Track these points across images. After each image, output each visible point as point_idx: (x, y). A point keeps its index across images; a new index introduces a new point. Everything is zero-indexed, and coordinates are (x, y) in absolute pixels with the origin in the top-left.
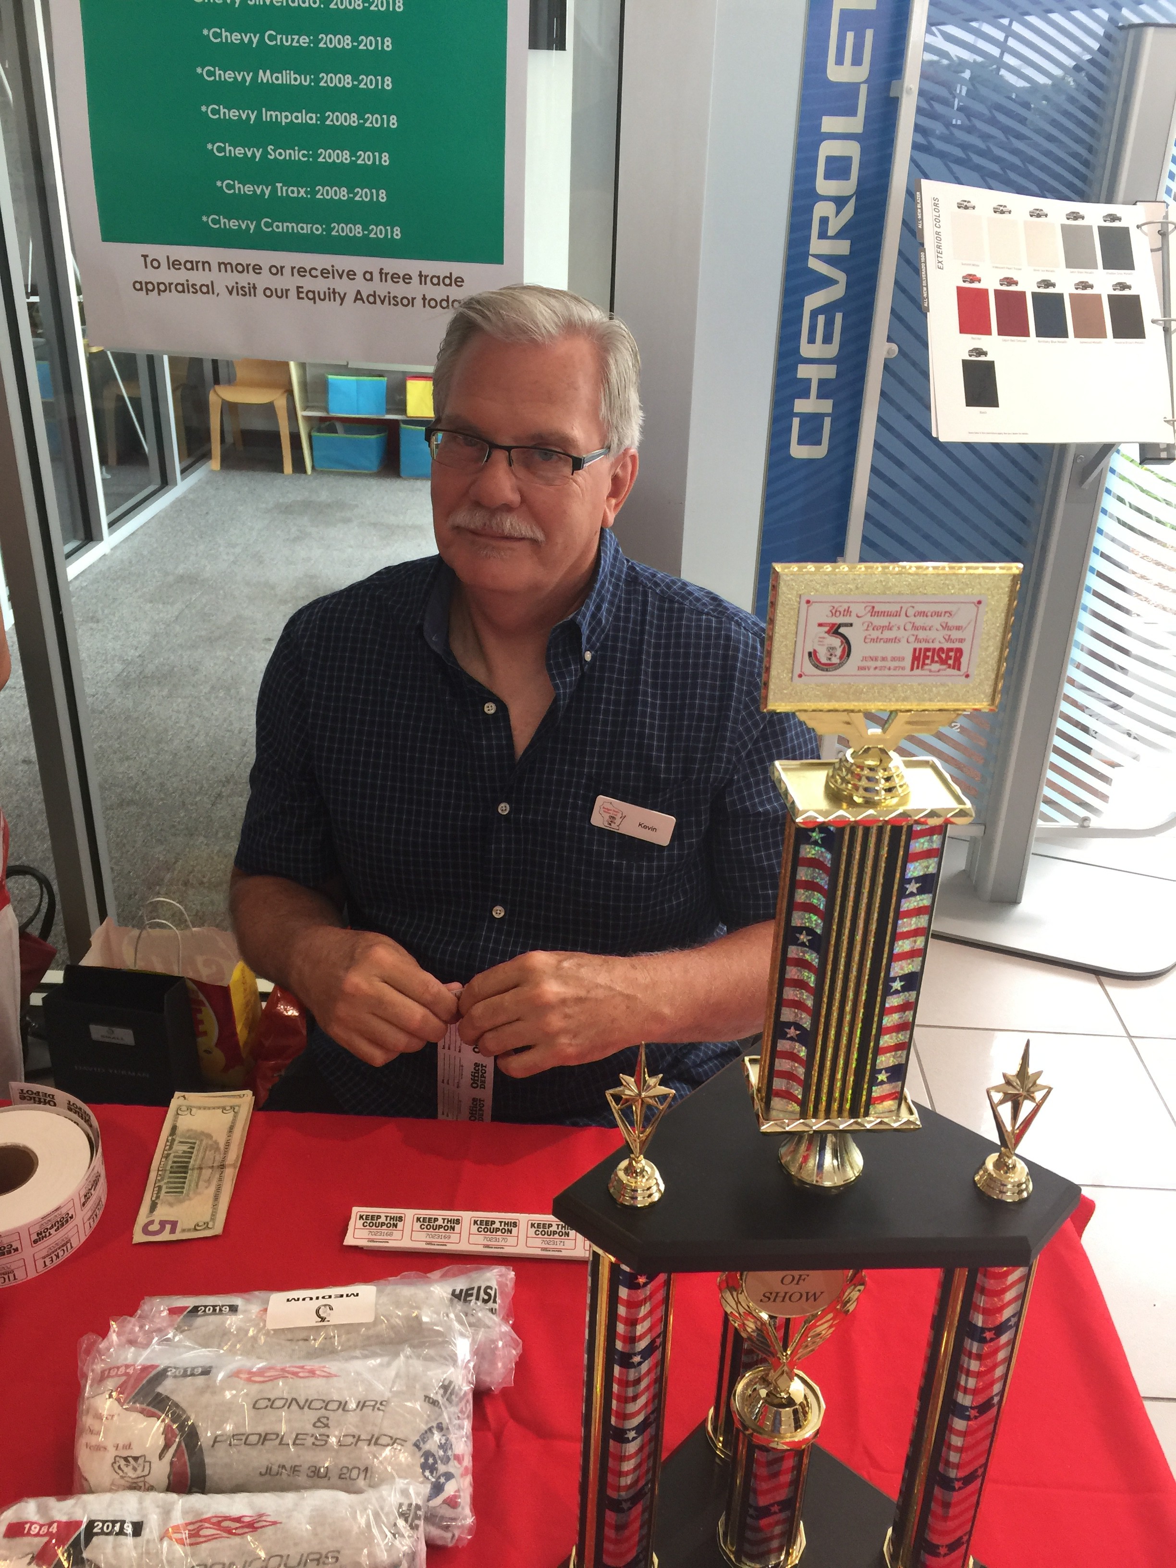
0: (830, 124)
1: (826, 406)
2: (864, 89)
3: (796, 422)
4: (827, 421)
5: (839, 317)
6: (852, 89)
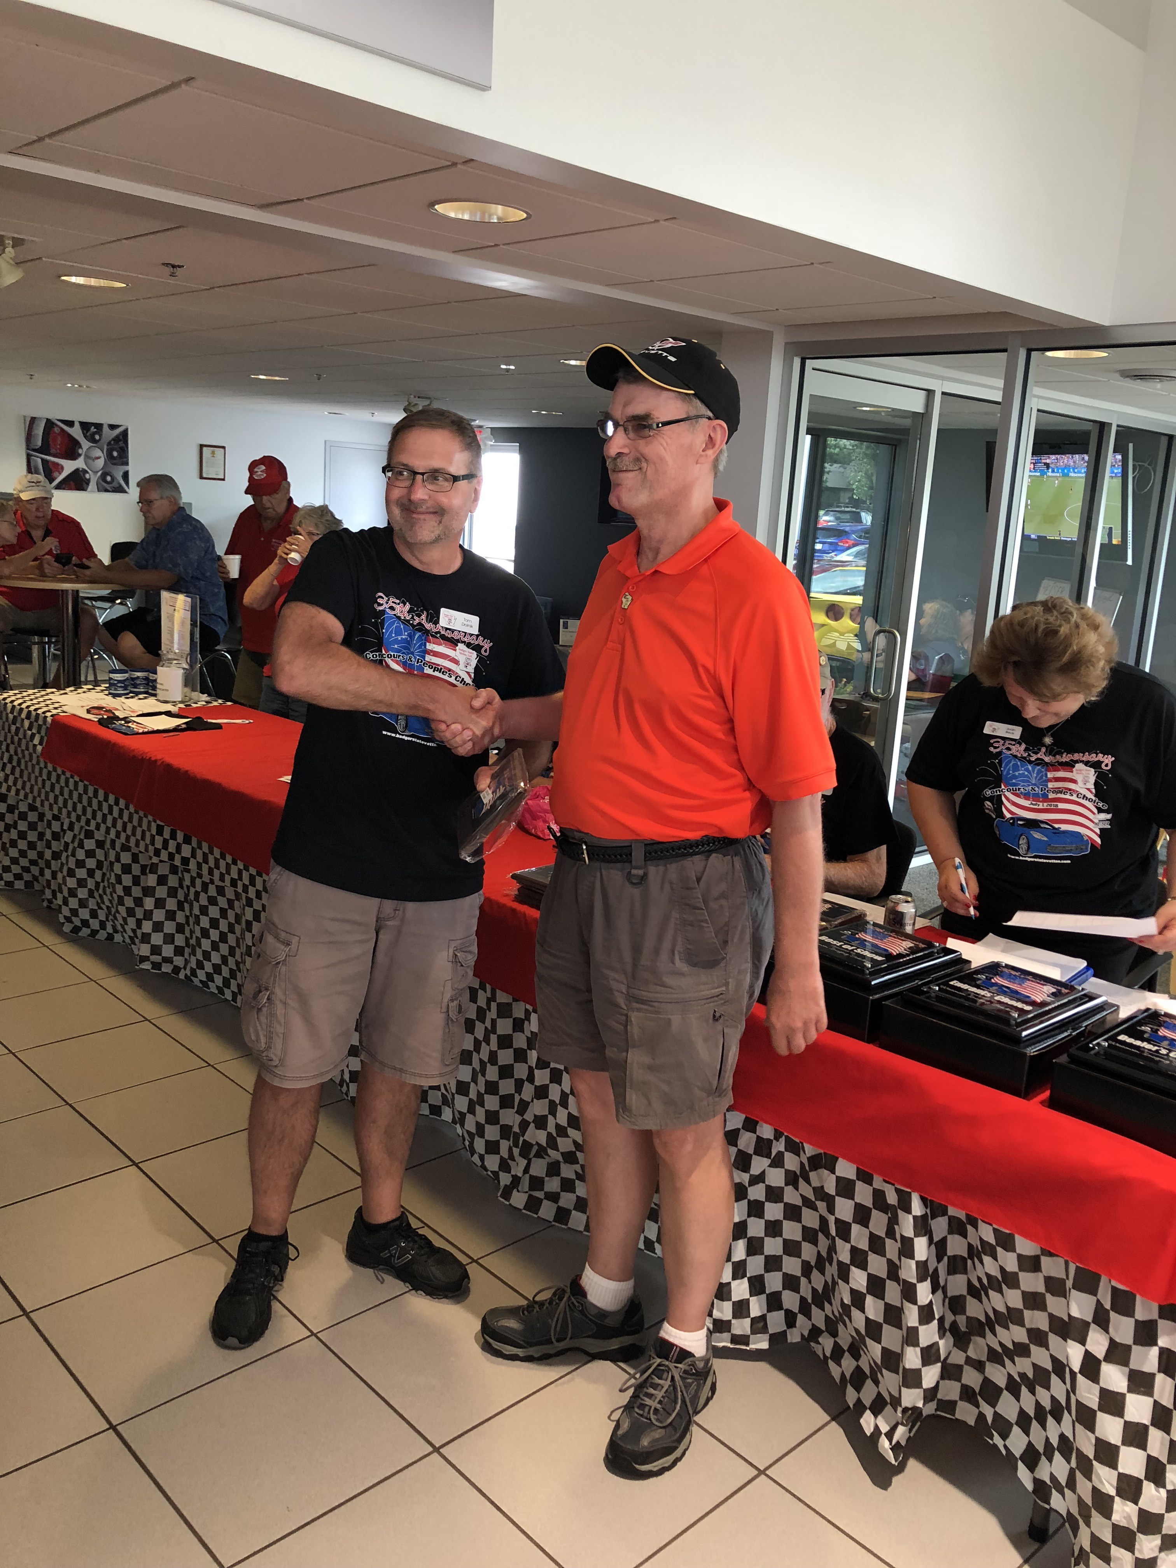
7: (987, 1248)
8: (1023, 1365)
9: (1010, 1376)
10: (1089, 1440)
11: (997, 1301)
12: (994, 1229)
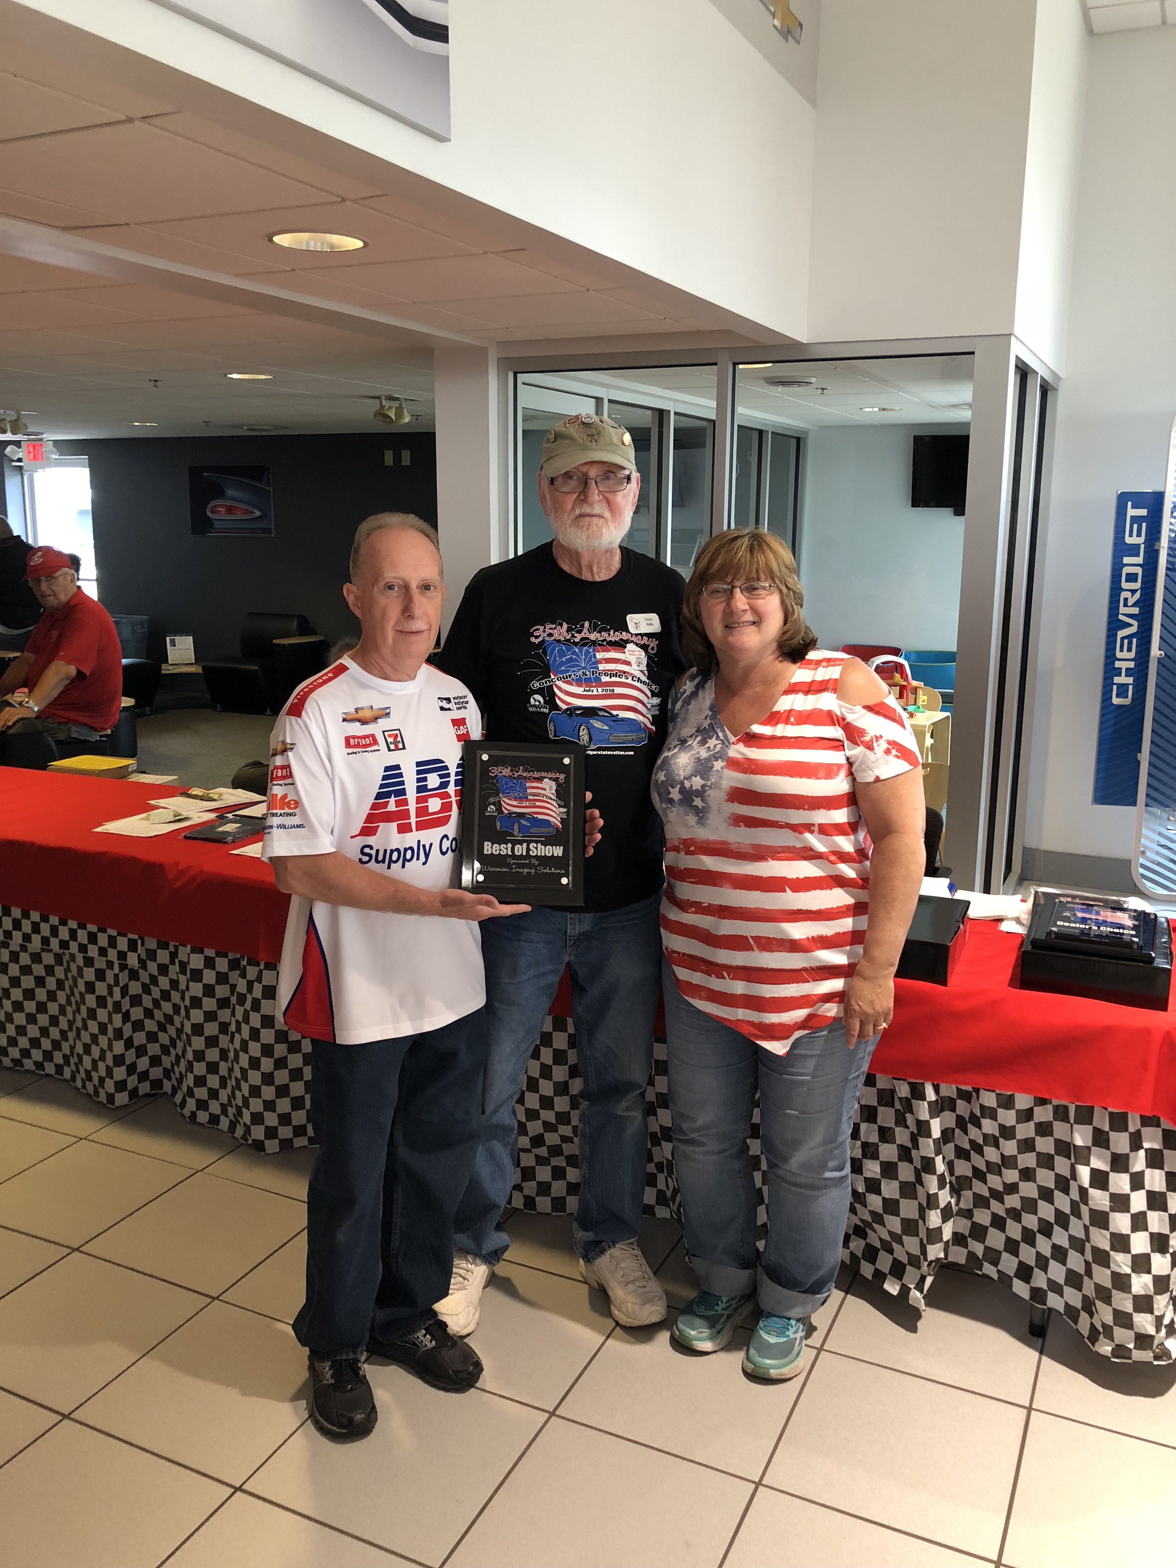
0: (1126, 560)
1: (1130, 680)
2: (1142, 546)
3: (1115, 687)
4: (1131, 687)
5: (1135, 640)
6: (1138, 546)
7: (987, 1112)
8: (1013, 1201)
9: (994, 1215)
10: (1105, 1237)
11: (992, 1154)
12: (997, 1094)
